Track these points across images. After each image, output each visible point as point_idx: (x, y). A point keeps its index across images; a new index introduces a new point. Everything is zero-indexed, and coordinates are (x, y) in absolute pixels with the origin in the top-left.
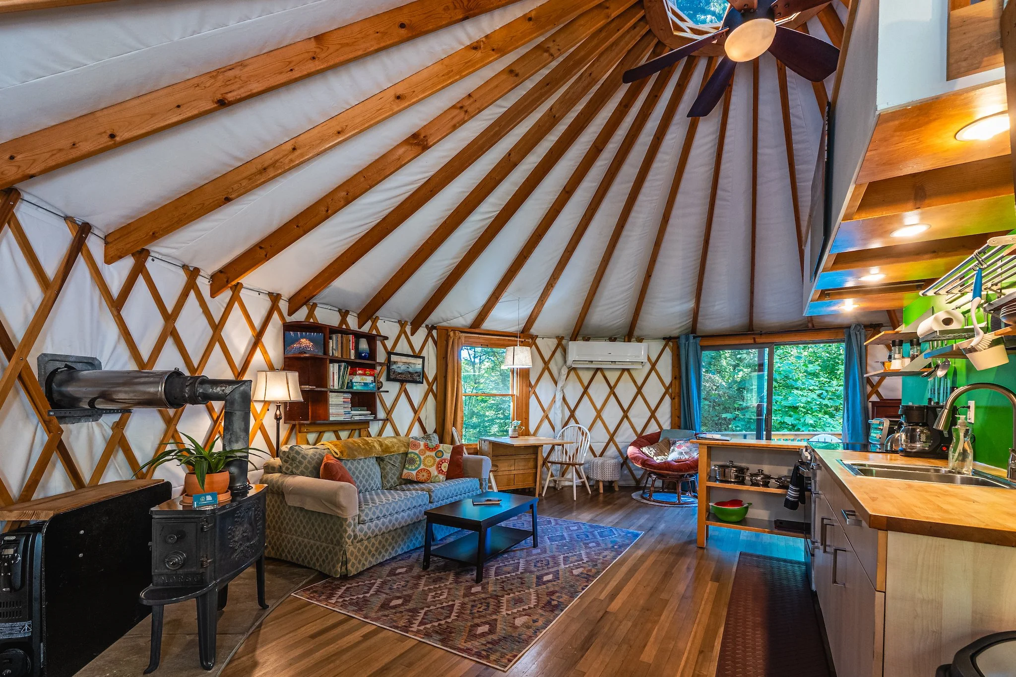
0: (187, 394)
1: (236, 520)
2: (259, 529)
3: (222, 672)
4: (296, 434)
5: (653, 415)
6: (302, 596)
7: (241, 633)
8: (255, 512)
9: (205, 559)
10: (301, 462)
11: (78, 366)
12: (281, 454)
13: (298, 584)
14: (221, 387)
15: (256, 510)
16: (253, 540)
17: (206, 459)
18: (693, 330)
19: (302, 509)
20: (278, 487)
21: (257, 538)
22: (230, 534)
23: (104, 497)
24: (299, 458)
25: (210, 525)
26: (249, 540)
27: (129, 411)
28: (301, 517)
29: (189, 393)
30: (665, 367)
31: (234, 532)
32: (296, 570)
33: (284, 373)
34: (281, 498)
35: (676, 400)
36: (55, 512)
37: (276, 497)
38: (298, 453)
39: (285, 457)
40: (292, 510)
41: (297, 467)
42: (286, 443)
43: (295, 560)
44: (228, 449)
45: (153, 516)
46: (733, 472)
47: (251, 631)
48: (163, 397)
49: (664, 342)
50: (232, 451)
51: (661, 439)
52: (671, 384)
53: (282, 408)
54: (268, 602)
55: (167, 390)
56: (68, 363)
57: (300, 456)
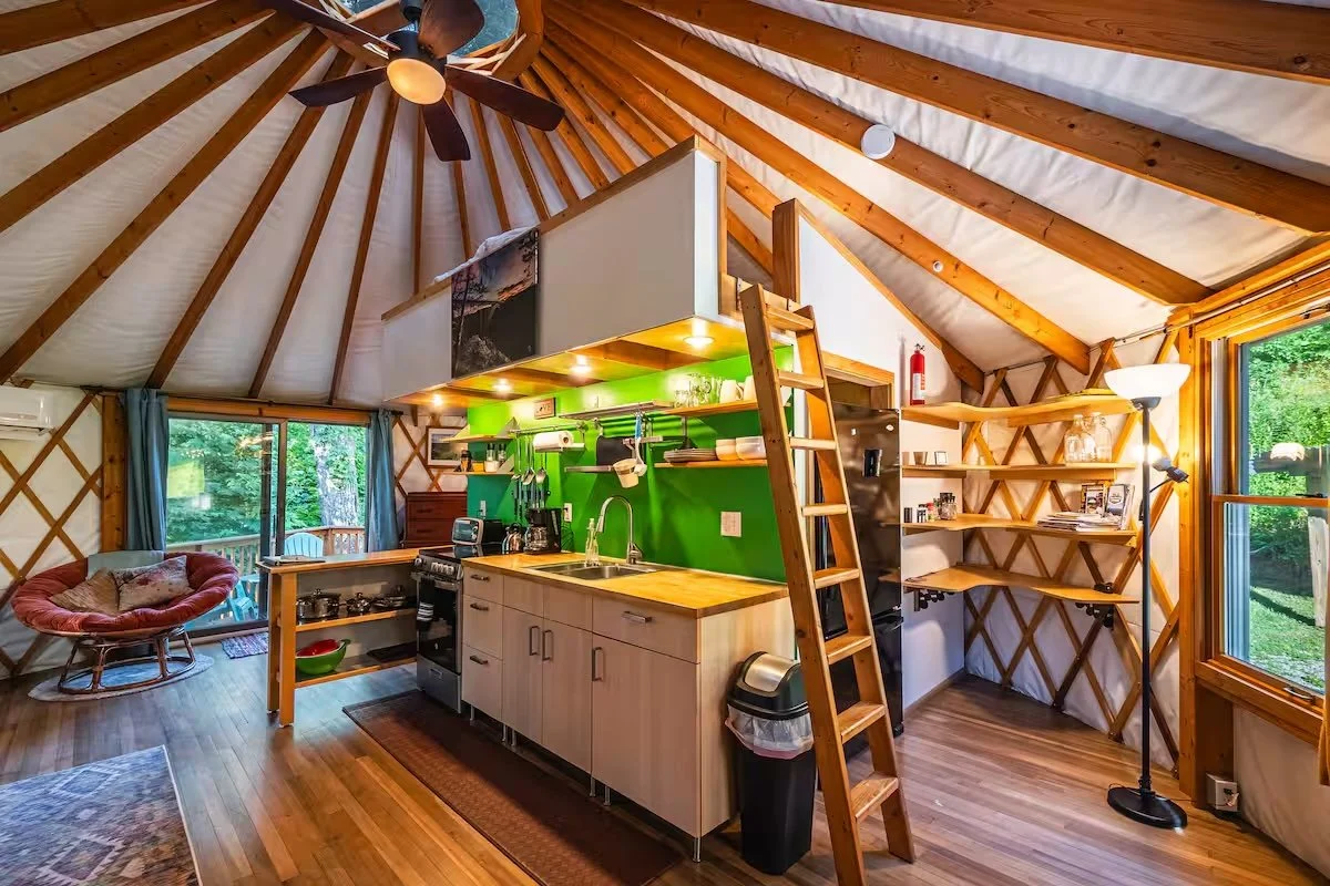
5: (57, 528)
18: (154, 379)
30: (87, 438)
35: (115, 499)
46: (324, 603)
49: (81, 395)
51: (90, 574)
52: (101, 470)
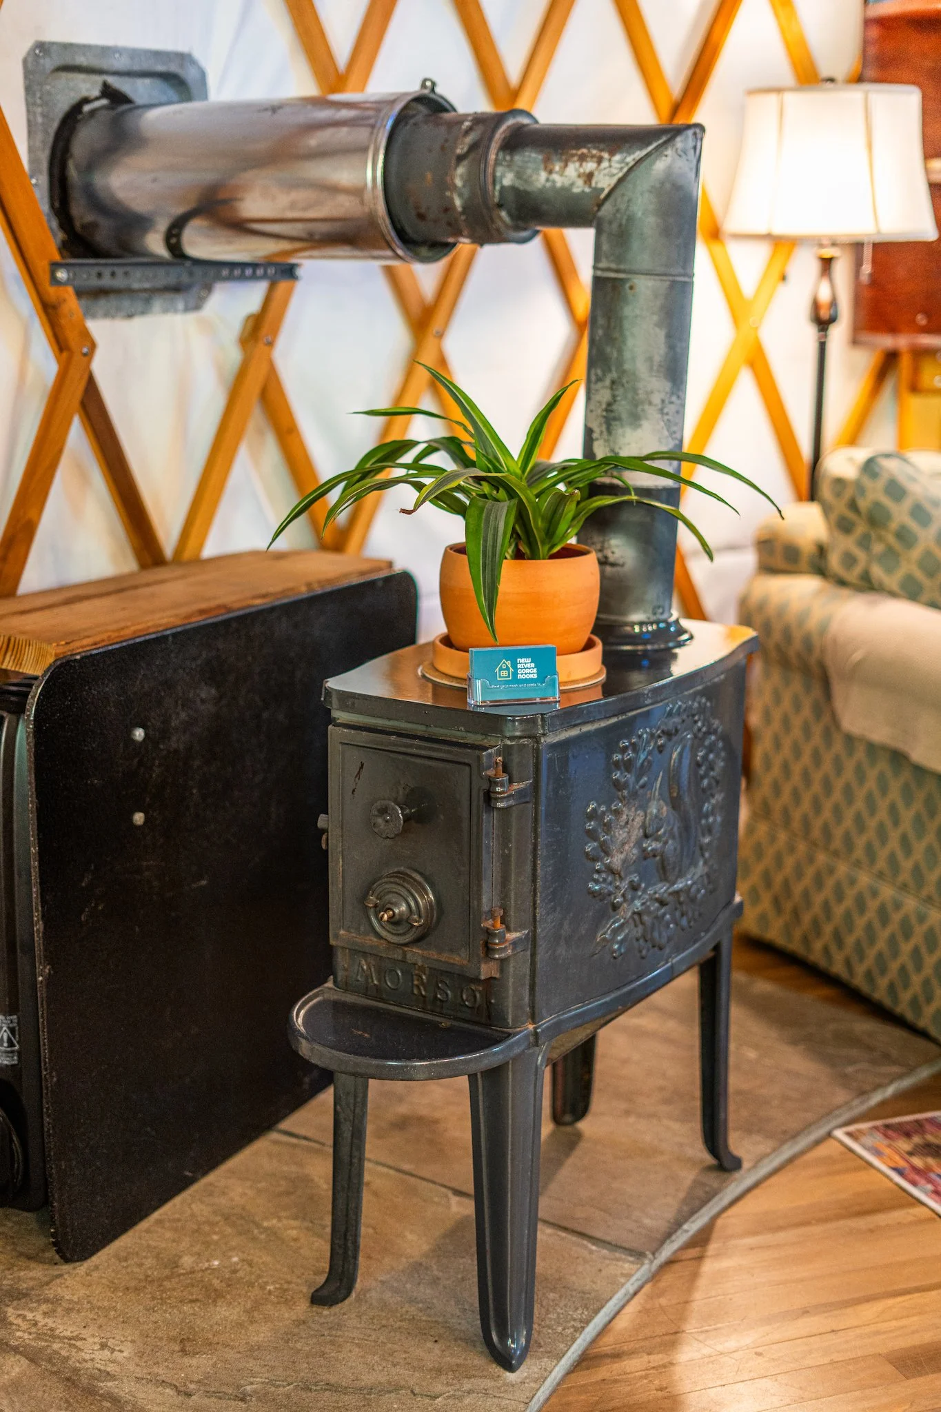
0: (460, 195)
1: (617, 775)
2: (709, 830)
3: (554, 1392)
4: (897, 395)
6: (878, 1153)
7: (630, 1251)
8: (694, 750)
9: (500, 928)
10: (904, 536)
11: (138, 90)
12: (826, 491)
13: (862, 1093)
14: (582, 158)
15: (699, 740)
16: (681, 874)
17: (511, 494)
19: (898, 758)
20: (808, 643)
21: (700, 869)
22: (592, 835)
23: (202, 612)
24: (900, 515)
25: (516, 786)
26: (665, 871)
27: (289, 272)
28: (895, 794)
29: (466, 192)
31: (608, 827)
32: (864, 1026)
33: (856, 95)
34: (817, 692)
36: (60, 650)
37: (797, 685)
38: (896, 490)
39: (841, 507)
40: (860, 754)
41: (891, 558)
42: (853, 438)
43: (859, 981)
44: (600, 452)
45: (336, 714)
47: (666, 1252)
48: (381, 208)
50: (616, 463)
53: (842, 270)
54: (739, 1144)
55: (393, 180)
56: (111, 80)
57: (907, 504)
